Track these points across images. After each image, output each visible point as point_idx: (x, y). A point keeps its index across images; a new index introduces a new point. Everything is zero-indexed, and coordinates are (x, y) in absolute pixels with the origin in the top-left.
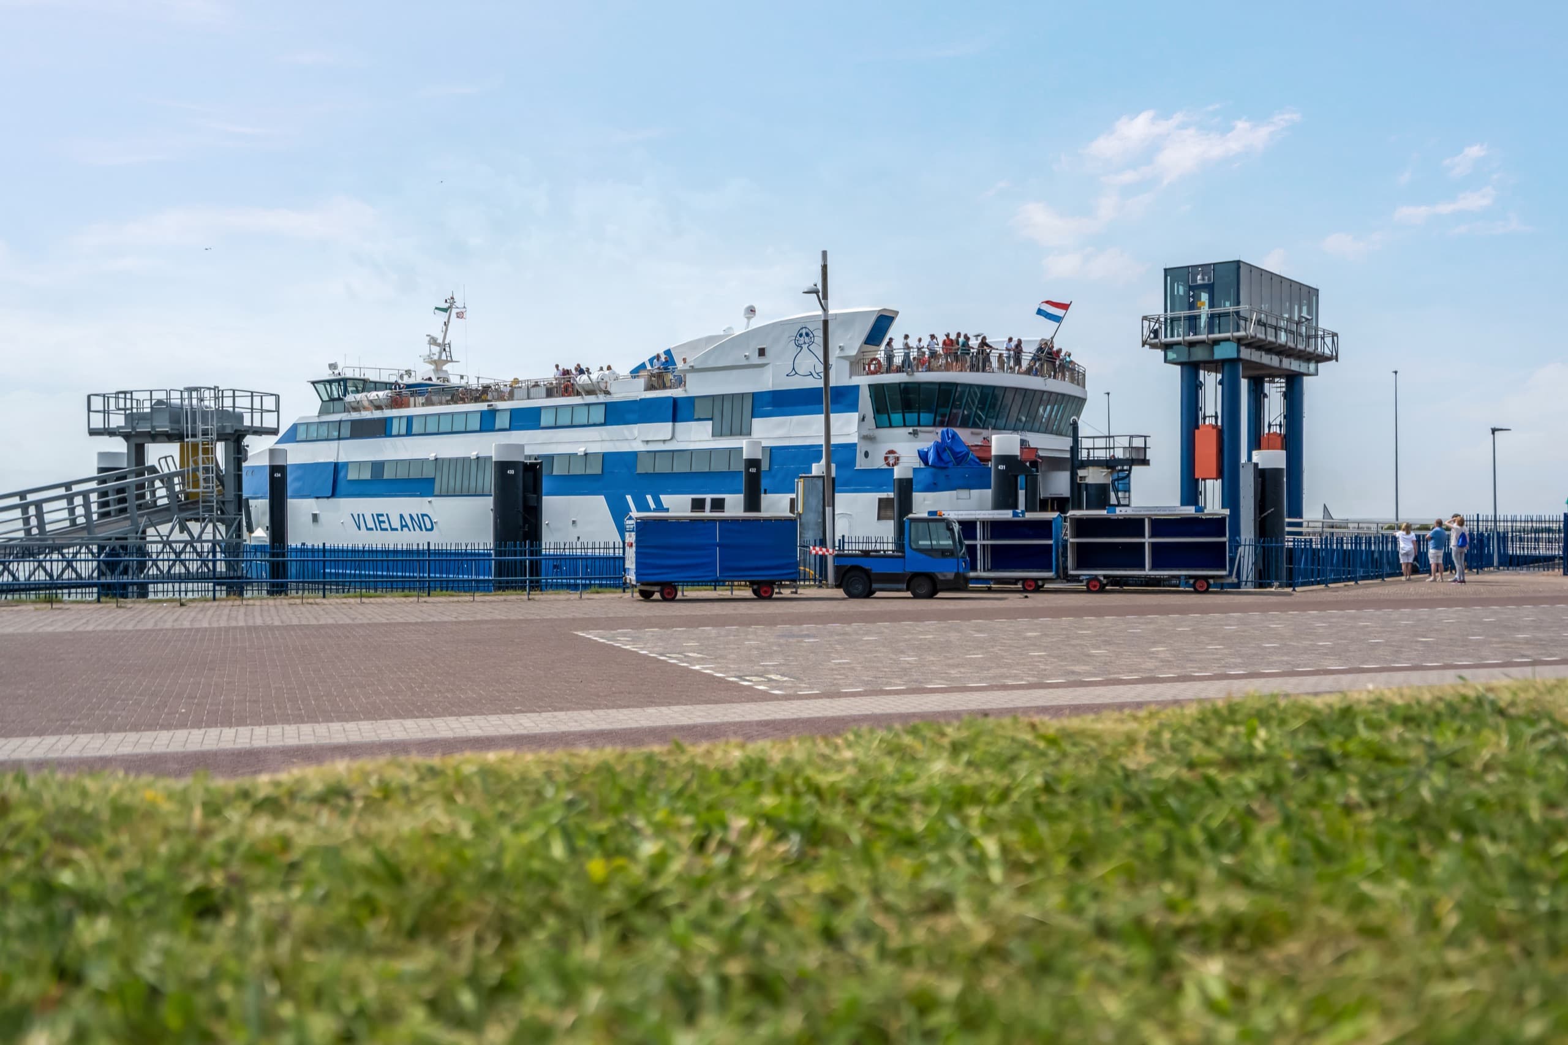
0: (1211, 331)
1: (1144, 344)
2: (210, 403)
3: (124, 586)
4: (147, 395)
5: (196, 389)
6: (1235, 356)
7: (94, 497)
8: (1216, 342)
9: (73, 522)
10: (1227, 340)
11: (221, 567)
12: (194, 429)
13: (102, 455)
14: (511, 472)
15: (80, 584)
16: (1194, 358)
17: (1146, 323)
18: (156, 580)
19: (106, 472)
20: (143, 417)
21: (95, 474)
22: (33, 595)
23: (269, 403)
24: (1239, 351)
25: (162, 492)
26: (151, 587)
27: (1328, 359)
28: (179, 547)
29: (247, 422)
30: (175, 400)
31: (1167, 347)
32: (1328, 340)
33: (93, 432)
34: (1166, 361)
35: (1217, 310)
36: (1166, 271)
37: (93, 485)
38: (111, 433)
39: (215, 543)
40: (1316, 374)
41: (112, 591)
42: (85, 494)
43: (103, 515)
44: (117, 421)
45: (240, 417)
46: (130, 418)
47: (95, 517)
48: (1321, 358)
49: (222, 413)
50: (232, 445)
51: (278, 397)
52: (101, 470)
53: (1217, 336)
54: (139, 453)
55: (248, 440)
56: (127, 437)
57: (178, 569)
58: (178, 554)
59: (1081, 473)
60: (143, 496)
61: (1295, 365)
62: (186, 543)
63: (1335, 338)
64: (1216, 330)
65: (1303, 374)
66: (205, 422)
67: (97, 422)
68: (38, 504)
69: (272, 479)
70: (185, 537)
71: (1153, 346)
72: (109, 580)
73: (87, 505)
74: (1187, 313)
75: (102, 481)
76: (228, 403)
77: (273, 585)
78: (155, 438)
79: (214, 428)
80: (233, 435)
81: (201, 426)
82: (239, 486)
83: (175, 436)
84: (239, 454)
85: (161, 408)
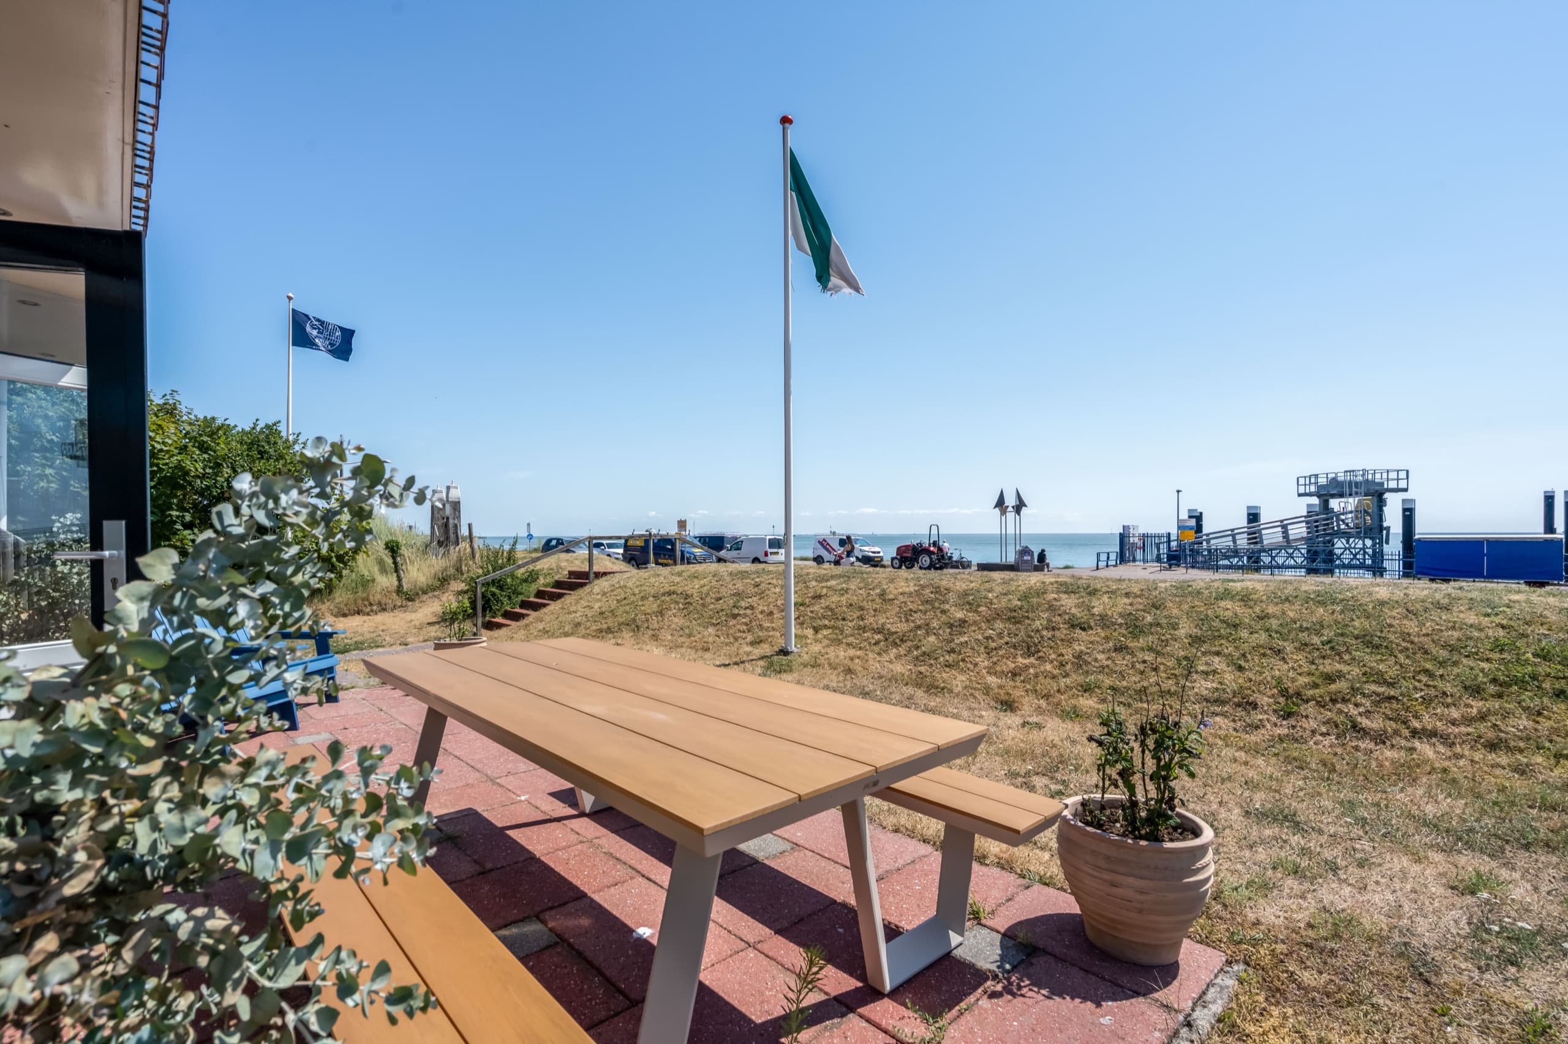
2: (1360, 479)
4: (1325, 476)
5: (1351, 471)
7: (1309, 523)
12: (1350, 491)
13: (1309, 506)
18: (1338, 567)
19: (1310, 514)
20: (1324, 486)
21: (1306, 513)
23: (1403, 475)
25: (1336, 523)
29: (1387, 487)
30: (1341, 478)
33: (1300, 495)
37: (1306, 518)
38: (1310, 494)
39: (1362, 550)
43: (1309, 533)
44: (1312, 489)
45: (1383, 484)
46: (1319, 487)
49: (1369, 482)
50: (1375, 499)
51: (1408, 472)
54: (1325, 504)
55: (1388, 496)
56: (1318, 497)
58: (1340, 556)
60: (1328, 525)
62: (1345, 549)
66: (1358, 488)
67: (1302, 490)
69: (1404, 516)
76: (1372, 476)
78: (1333, 496)
79: (1362, 490)
80: (1377, 494)
81: (1354, 489)
82: (1381, 519)
83: (1341, 495)
84: (1381, 503)
85: (1334, 481)
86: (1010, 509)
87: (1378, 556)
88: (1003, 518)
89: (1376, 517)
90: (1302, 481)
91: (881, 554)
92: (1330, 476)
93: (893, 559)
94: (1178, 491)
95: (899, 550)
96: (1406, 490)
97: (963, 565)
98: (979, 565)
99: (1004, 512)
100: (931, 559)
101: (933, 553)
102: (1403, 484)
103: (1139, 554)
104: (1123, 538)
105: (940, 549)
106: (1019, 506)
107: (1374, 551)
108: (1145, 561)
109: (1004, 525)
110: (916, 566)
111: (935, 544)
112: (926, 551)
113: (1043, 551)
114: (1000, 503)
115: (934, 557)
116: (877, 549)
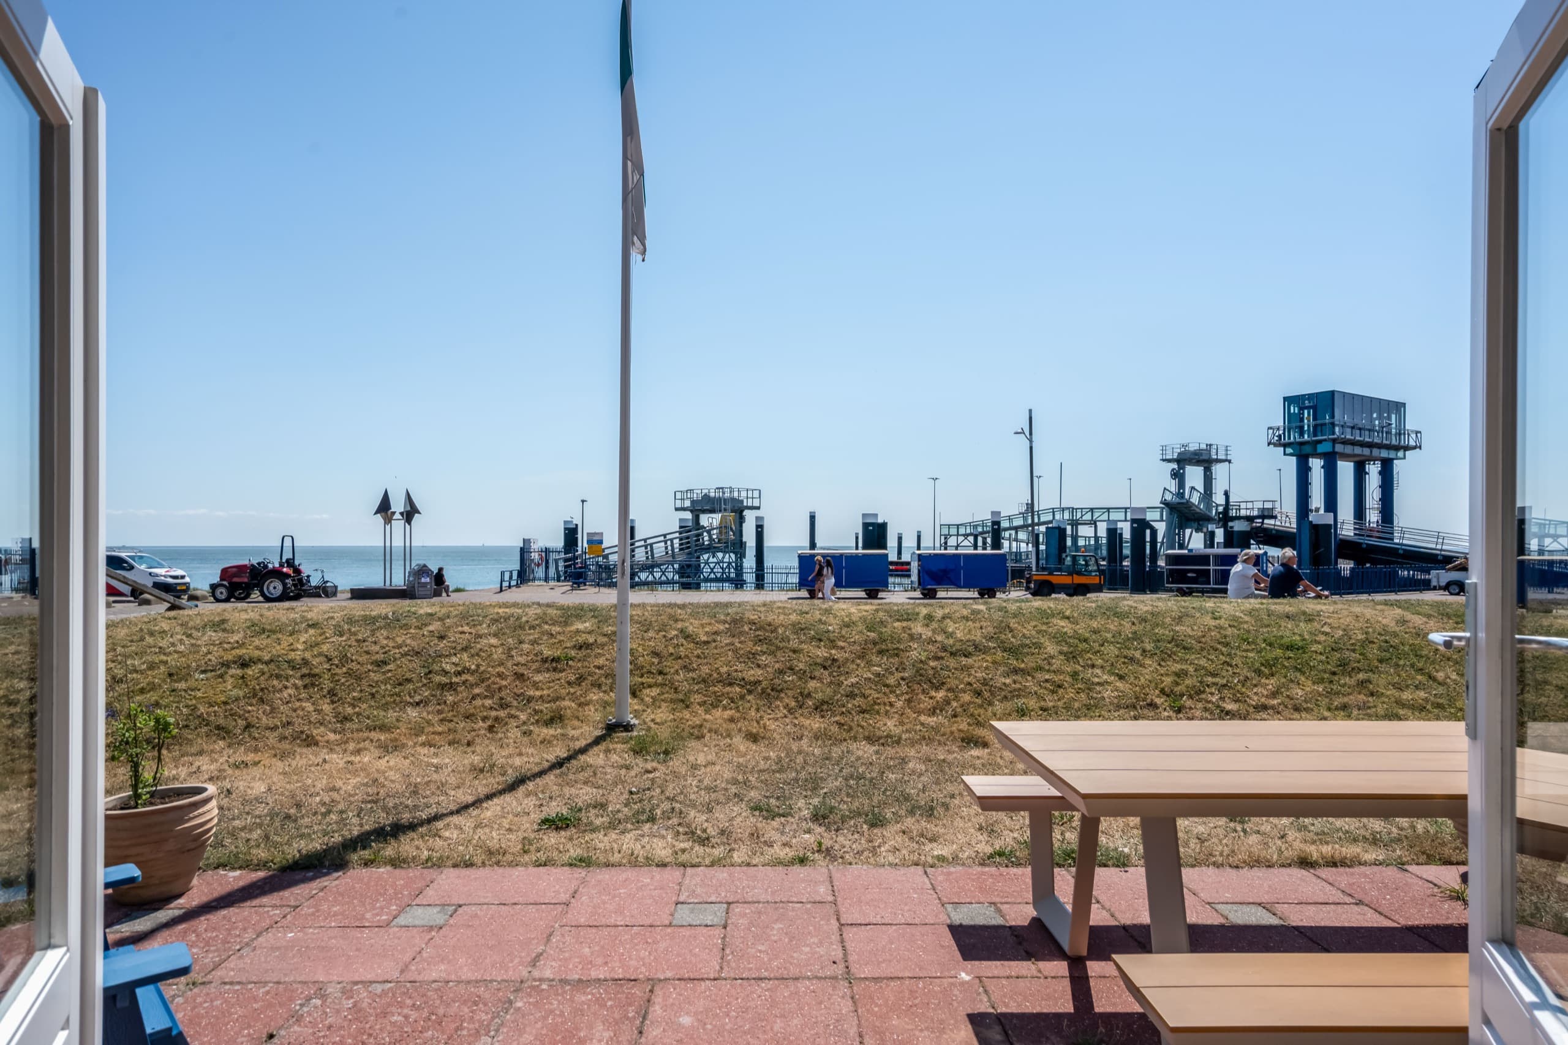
0: (1315, 435)
1: (1269, 444)
2: (727, 495)
3: (690, 584)
4: (699, 491)
5: (722, 488)
6: (1330, 450)
7: (676, 541)
8: (1320, 442)
9: (667, 553)
10: (1325, 440)
11: (733, 575)
12: (720, 507)
13: (680, 520)
14: (871, 528)
15: (668, 582)
16: (1304, 452)
17: (1271, 431)
18: (707, 580)
20: (697, 501)
21: (678, 530)
22: (646, 588)
23: (756, 494)
24: (1334, 447)
25: (706, 538)
26: (703, 584)
27: (1414, 448)
28: (712, 565)
29: (745, 504)
30: (712, 495)
31: (1285, 446)
32: (1414, 436)
33: (677, 509)
34: (1285, 454)
35: (1319, 422)
36: (1285, 399)
37: (677, 535)
38: (685, 509)
39: (730, 563)
40: (1404, 458)
41: (686, 586)
42: (672, 540)
43: (681, 550)
44: (687, 504)
45: (742, 501)
46: (693, 502)
47: (677, 550)
48: (1407, 448)
49: (733, 499)
50: (738, 515)
51: (760, 491)
52: (681, 527)
53: (1320, 438)
54: (697, 519)
55: (746, 513)
56: (692, 511)
57: (712, 576)
58: (712, 569)
59: (1230, 524)
60: (699, 540)
61: (1384, 454)
62: (716, 563)
63: (1419, 435)
64: (1319, 434)
65: (1393, 459)
66: (725, 504)
67: (679, 504)
68: (651, 545)
69: (757, 533)
70: (715, 560)
71: (1275, 445)
72: (684, 580)
73: (672, 545)
74: (1298, 424)
75: (680, 533)
76: (736, 494)
77: (757, 585)
78: (704, 511)
79: (729, 507)
80: (738, 510)
81: (723, 506)
82: (741, 535)
83: (712, 511)
84: (741, 519)
85: (706, 497)
86: (397, 516)
87: (739, 569)
88: (388, 527)
89: (738, 534)
90: (679, 496)
91: (187, 580)
92: (704, 491)
93: (214, 587)
94: (583, 501)
95: (225, 573)
96: (758, 508)
97: (325, 591)
98: (353, 591)
99: (388, 520)
100: (284, 585)
101: (287, 576)
102: (756, 503)
103: (540, 572)
104: (524, 551)
105: (297, 571)
106: (410, 513)
107: (736, 565)
108: (546, 579)
109: (387, 536)
110: (256, 595)
111: (290, 563)
112: (277, 574)
113: (441, 570)
114: (384, 507)
115: (289, 581)
116: (180, 572)
